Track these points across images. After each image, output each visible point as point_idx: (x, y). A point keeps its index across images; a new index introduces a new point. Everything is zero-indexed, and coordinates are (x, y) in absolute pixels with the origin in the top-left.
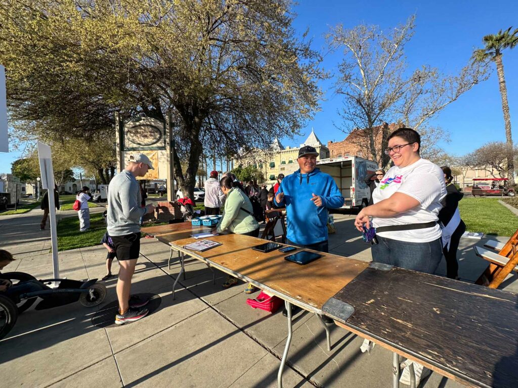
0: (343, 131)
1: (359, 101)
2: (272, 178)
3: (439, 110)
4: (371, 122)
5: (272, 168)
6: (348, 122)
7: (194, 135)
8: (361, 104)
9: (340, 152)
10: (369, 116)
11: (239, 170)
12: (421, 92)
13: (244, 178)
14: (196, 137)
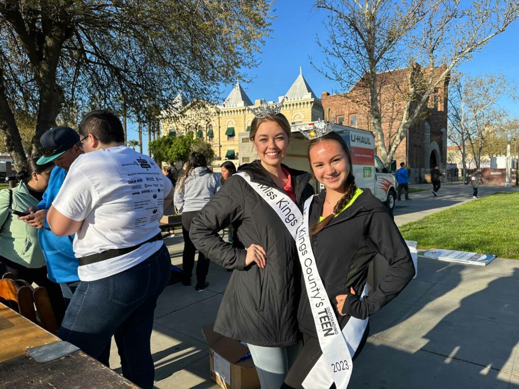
0: (327, 76)
1: (353, 24)
2: (229, 155)
3: (479, 47)
4: (373, 62)
5: (231, 139)
6: (334, 60)
7: (44, 72)
8: (356, 29)
9: (342, 112)
10: (370, 51)
11: (168, 140)
12: (454, 15)
13: (178, 154)
14: (52, 75)
